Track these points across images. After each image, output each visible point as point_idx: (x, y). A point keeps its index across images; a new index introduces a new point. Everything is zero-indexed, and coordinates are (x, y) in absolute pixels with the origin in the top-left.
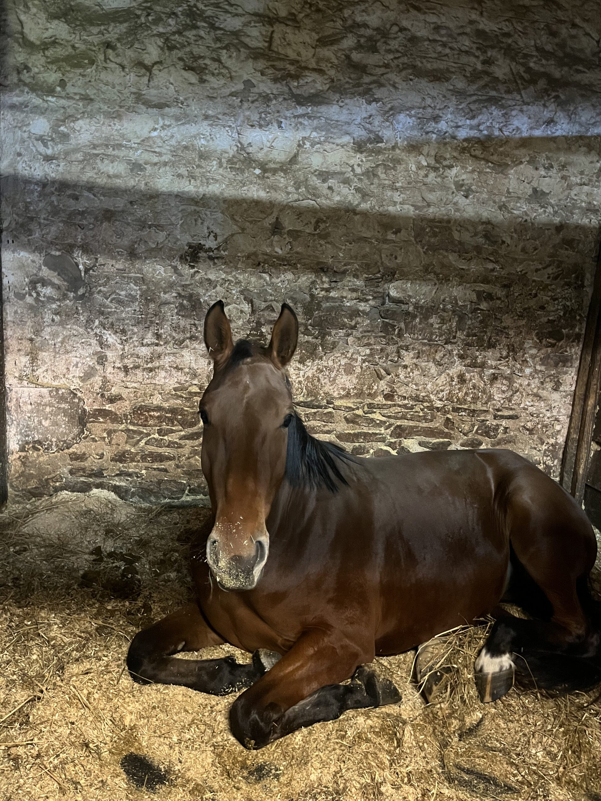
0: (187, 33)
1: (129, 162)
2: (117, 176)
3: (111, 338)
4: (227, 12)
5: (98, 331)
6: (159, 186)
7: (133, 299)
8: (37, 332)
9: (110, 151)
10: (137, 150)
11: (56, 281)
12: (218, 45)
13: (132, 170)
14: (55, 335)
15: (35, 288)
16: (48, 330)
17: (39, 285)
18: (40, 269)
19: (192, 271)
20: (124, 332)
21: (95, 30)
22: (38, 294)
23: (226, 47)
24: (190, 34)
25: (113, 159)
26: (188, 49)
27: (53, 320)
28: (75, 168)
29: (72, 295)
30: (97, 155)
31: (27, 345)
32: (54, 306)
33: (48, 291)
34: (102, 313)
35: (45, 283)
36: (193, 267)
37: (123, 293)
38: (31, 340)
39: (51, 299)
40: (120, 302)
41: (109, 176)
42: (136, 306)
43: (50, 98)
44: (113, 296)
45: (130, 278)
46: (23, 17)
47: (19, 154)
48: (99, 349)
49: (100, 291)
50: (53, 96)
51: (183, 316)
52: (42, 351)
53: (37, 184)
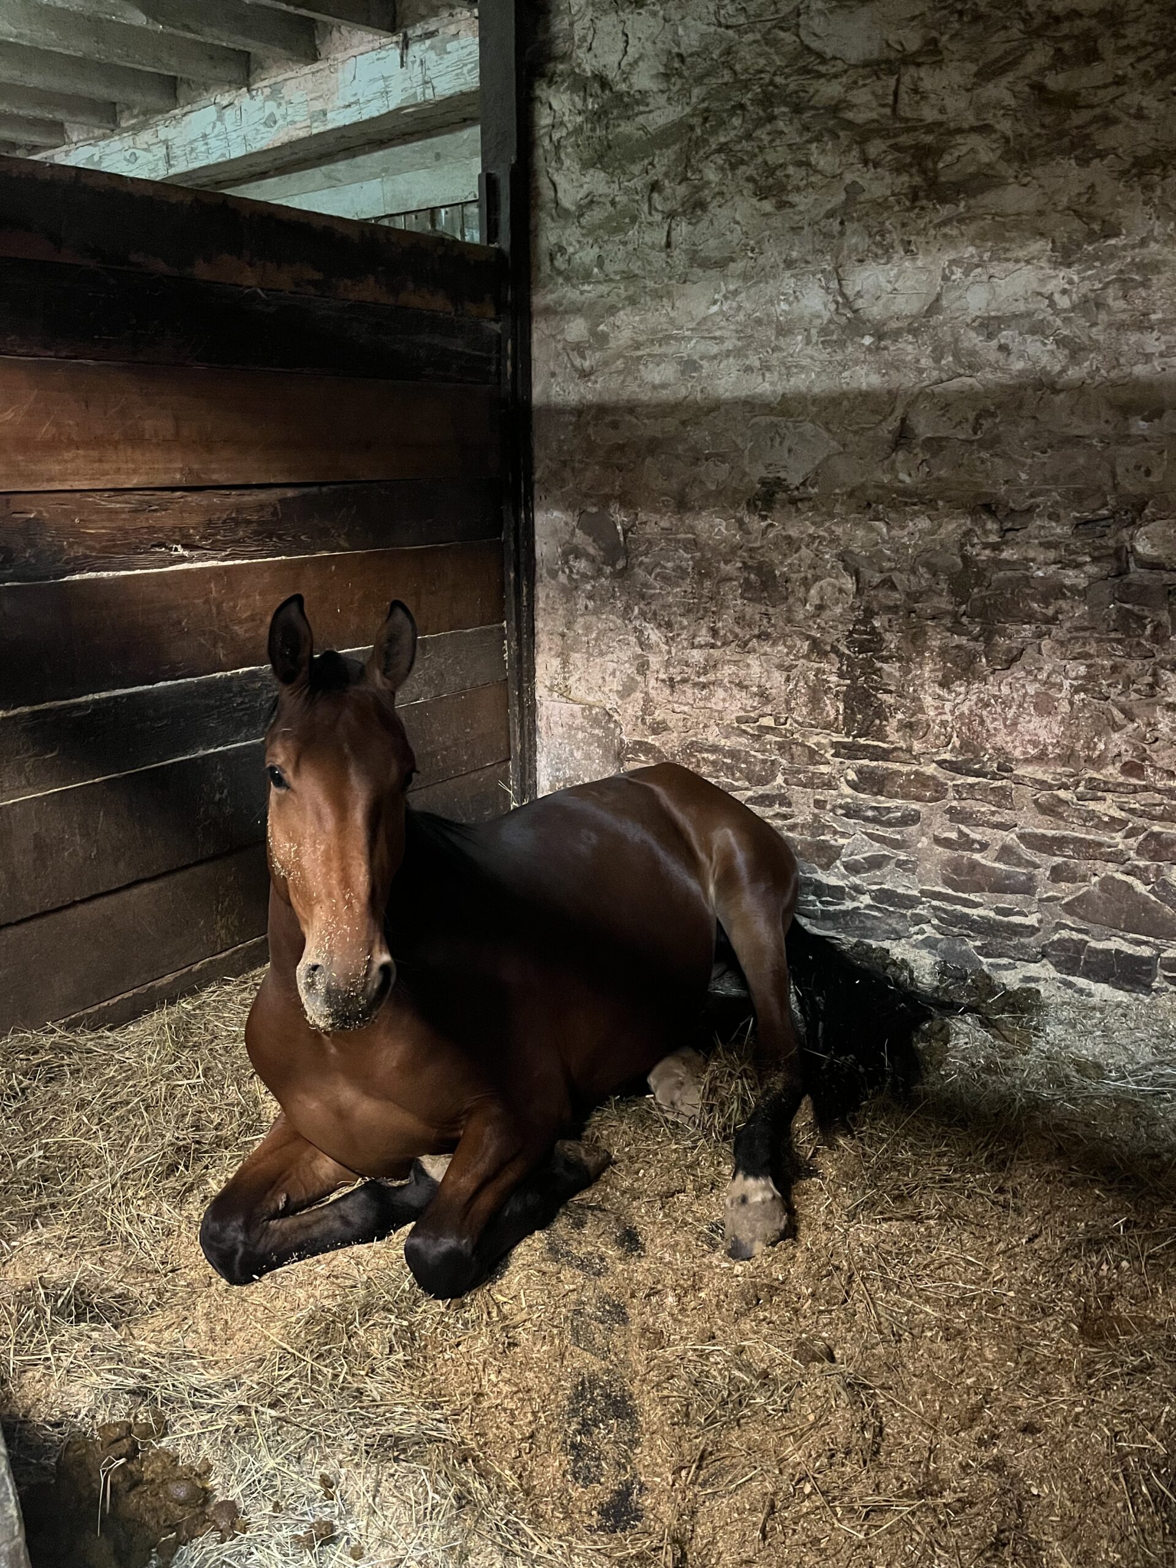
0: (758, 133)
1: (680, 361)
2: (664, 386)
3: (654, 635)
4: (820, 75)
5: (637, 623)
6: (721, 390)
7: (682, 573)
8: (569, 625)
9: (657, 350)
10: (691, 339)
11: (591, 550)
12: (807, 136)
13: (683, 373)
14: (588, 629)
15: (567, 562)
16: (581, 620)
17: (571, 557)
18: (573, 534)
19: (764, 524)
20: (669, 625)
21: (636, 169)
22: (570, 569)
23: (818, 139)
24: (762, 134)
25: (659, 359)
26: (760, 160)
27: (586, 607)
28: (615, 383)
29: (608, 570)
30: (640, 358)
31: (558, 640)
32: (589, 587)
33: (582, 565)
34: (643, 597)
35: (578, 553)
36: (764, 518)
37: (670, 565)
38: (563, 635)
39: (585, 577)
40: (665, 579)
41: (654, 387)
42: (687, 585)
43: (586, 287)
44: (658, 570)
45: (678, 541)
46: (556, 178)
47: (553, 375)
48: (640, 651)
49: (642, 563)
50: (589, 283)
51: (749, 600)
52: (573, 650)
53: (571, 412)
